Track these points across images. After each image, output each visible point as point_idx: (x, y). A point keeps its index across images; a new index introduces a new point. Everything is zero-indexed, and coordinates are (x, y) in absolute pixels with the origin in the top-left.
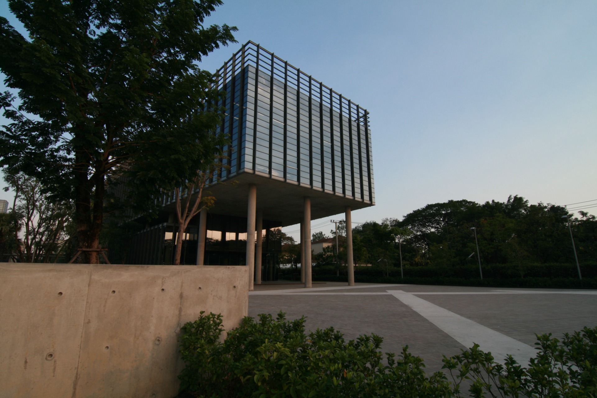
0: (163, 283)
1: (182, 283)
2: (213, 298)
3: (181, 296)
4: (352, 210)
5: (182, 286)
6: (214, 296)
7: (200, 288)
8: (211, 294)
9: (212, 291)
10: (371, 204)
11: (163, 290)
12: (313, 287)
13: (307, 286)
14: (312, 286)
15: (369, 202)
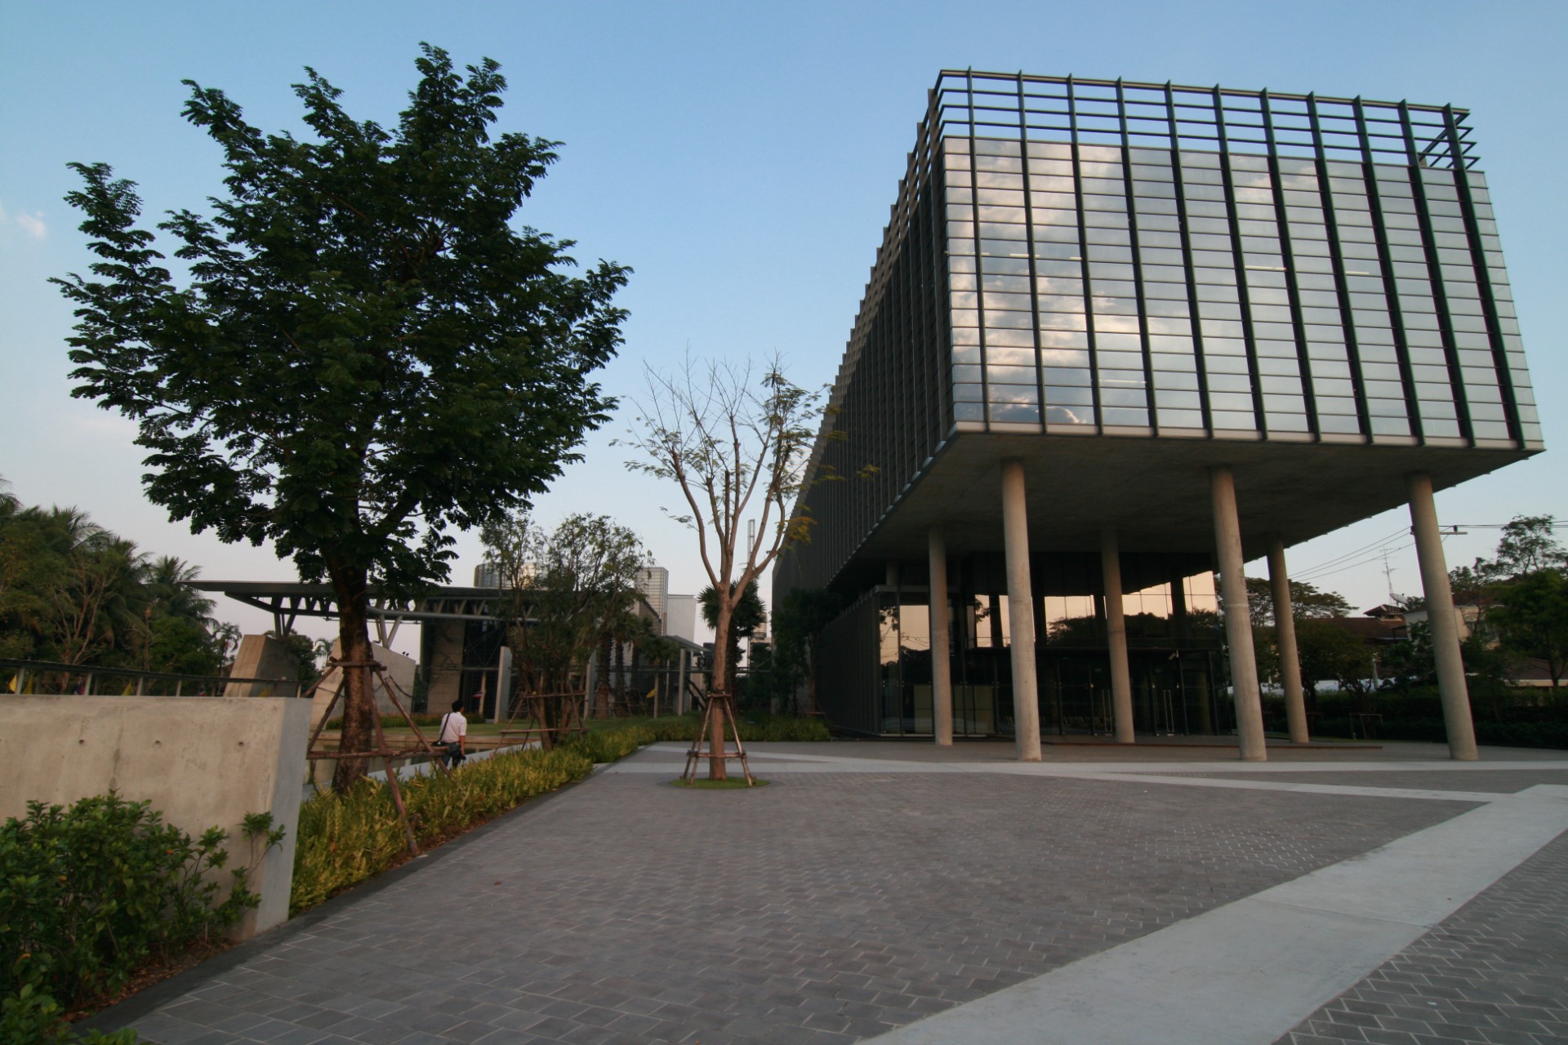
0: (82, 731)
1: (122, 730)
2: (186, 766)
3: (117, 756)
4: (1437, 488)
5: (120, 737)
6: (188, 761)
7: (158, 742)
8: (183, 757)
9: (184, 751)
10: (1519, 450)
11: (82, 742)
12: (1270, 759)
13: (1247, 754)
14: (1268, 754)
15: (1508, 444)
